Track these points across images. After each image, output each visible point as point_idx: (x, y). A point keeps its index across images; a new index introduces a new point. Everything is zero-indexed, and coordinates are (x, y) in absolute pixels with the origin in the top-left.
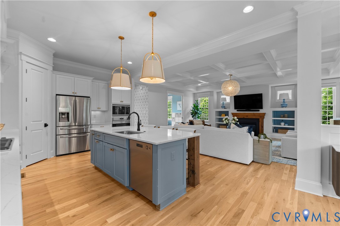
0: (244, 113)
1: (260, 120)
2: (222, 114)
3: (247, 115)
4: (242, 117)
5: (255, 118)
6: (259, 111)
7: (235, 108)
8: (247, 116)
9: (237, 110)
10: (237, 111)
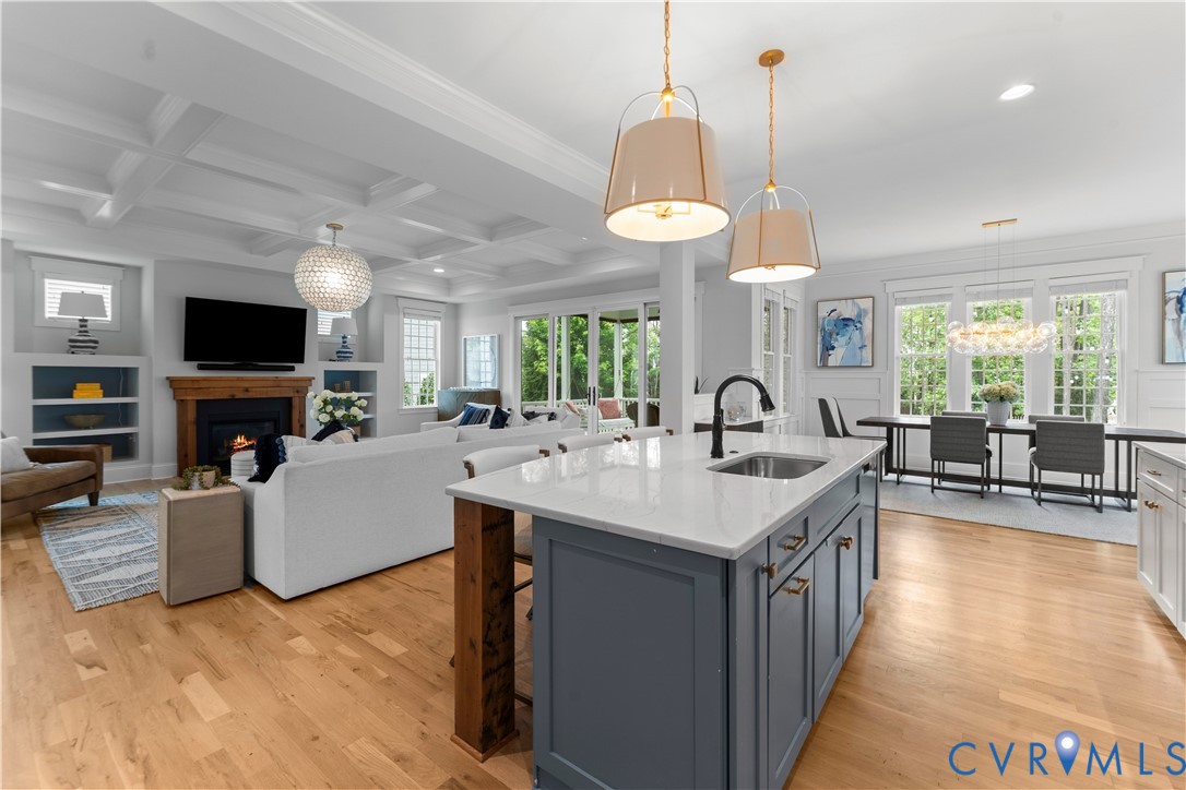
0: (239, 379)
1: (296, 402)
2: (79, 386)
3: (246, 385)
4: (225, 396)
5: (278, 396)
6: (292, 369)
7: (188, 356)
8: (247, 390)
9: (197, 363)
10: (201, 367)
